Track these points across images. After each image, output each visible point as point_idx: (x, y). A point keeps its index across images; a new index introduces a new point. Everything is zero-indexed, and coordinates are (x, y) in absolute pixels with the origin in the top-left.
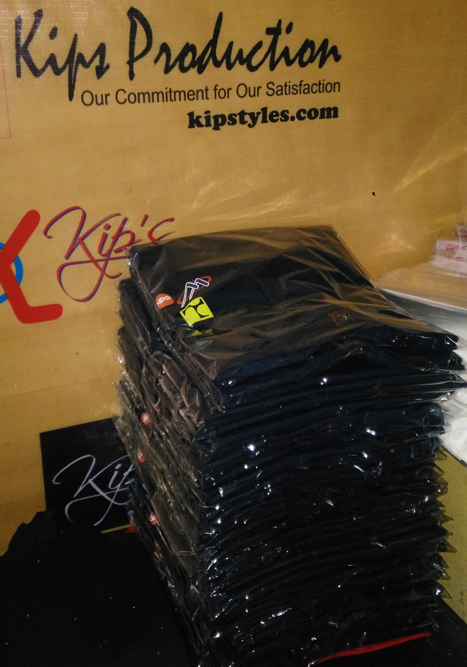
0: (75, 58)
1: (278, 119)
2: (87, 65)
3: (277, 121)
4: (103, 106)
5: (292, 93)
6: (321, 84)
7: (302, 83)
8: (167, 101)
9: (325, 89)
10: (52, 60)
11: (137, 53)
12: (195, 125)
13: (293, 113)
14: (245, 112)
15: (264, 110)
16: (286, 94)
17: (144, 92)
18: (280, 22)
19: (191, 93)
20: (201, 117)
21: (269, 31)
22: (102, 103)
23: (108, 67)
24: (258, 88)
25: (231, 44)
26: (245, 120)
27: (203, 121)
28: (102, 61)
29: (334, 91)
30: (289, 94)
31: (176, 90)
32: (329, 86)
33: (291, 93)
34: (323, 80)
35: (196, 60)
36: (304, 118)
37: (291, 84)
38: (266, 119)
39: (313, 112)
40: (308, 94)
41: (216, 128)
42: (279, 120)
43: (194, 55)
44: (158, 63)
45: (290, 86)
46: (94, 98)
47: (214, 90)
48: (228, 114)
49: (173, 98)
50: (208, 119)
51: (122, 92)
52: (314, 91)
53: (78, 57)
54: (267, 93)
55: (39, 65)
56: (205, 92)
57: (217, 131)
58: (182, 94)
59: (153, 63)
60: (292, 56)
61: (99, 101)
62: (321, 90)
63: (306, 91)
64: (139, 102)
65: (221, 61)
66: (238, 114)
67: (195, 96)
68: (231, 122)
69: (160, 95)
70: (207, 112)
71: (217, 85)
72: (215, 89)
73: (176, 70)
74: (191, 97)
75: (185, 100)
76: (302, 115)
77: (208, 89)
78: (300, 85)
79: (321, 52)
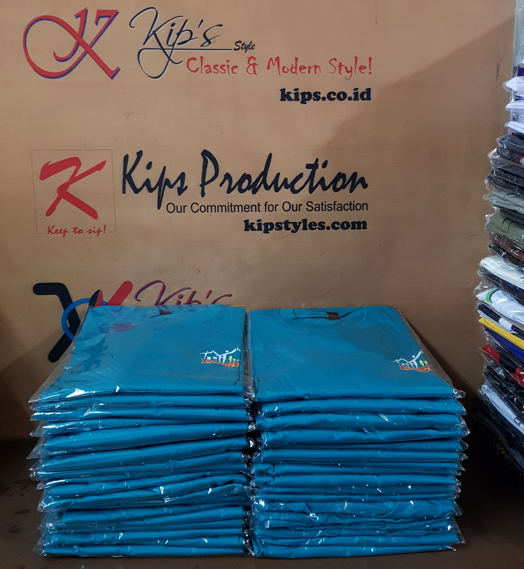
0: (164, 182)
2: (171, 187)
4: (182, 213)
5: (328, 209)
6: (352, 204)
7: (336, 203)
8: (228, 212)
9: (355, 208)
10: (147, 183)
11: (208, 179)
12: (249, 229)
13: (328, 224)
14: (289, 221)
15: (305, 221)
16: (323, 210)
17: (212, 206)
18: (317, 160)
19: (247, 207)
20: (254, 223)
21: (308, 166)
23: (186, 187)
24: (300, 205)
25: (278, 174)
26: (289, 227)
27: (256, 226)
28: (182, 183)
29: (363, 210)
30: (325, 210)
31: (235, 205)
32: (358, 206)
34: (354, 201)
35: (251, 184)
36: (339, 228)
37: (327, 204)
38: (306, 227)
39: (345, 225)
40: (341, 211)
41: (266, 232)
42: (317, 229)
43: (250, 181)
44: (222, 186)
45: (325, 205)
47: (265, 205)
48: (276, 223)
49: (233, 210)
50: (260, 225)
51: (196, 204)
52: (346, 208)
53: (165, 181)
54: (307, 209)
55: (138, 186)
56: (257, 207)
57: (267, 234)
58: (240, 207)
59: (219, 186)
60: (327, 184)
61: (179, 210)
62: (352, 208)
63: (339, 209)
64: (208, 212)
65: (270, 186)
66: (283, 223)
67: (250, 209)
68: (278, 228)
69: (224, 207)
70: (259, 221)
71: (267, 202)
73: (236, 191)
74: (247, 210)
75: (242, 211)
76: (336, 225)
77: (260, 204)
78: (334, 204)
79: (351, 181)
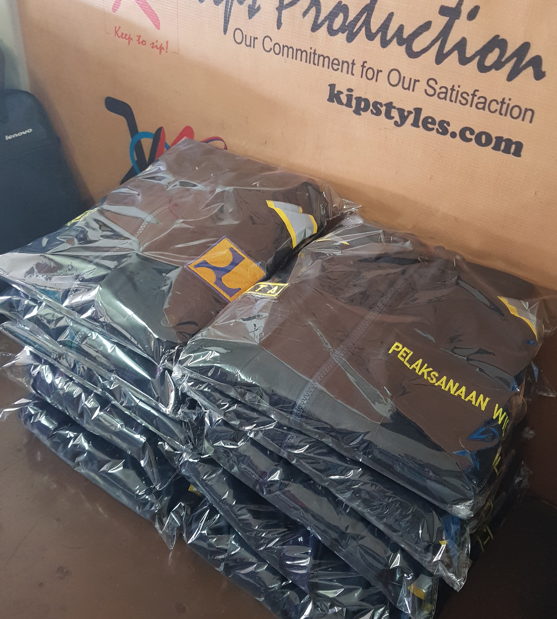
1: (433, 129)
2: (241, 2)
3: (432, 130)
4: (250, 48)
5: (460, 101)
6: (505, 103)
7: (477, 93)
8: (310, 63)
9: (509, 111)
12: (335, 100)
13: (455, 127)
14: (394, 105)
15: (418, 111)
16: (451, 101)
17: (289, 47)
18: (461, 2)
19: (336, 62)
20: (342, 93)
21: (444, 11)
22: (250, 46)
23: (259, 8)
24: (416, 81)
25: (391, 15)
26: (392, 115)
27: (344, 99)
29: (523, 120)
30: (456, 102)
31: (320, 54)
32: (516, 110)
33: (458, 101)
34: (510, 99)
35: (347, 24)
36: (470, 140)
37: (461, 90)
38: (418, 123)
39: (484, 137)
40: (482, 110)
41: (357, 111)
42: (435, 131)
43: (346, 17)
45: (458, 91)
46: (244, 37)
48: (374, 101)
49: (316, 62)
50: (350, 97)
51: (269, 39)
52: (493, 110)
54: (426, 90)
56: (351, 66)
57: (358, 116)
58: (327, 59)
59: (302, 16)
60: (469, 53)
61: (248, 42)
62: (503, 111)
63: (480, 106)
64: (283, 56)
65: (375, 33)
66: (385, 105)
67: (340, 67)
68: (375, 112)
69: (304, 53)
70: (350, 90)
71: (366, 62)
72: (363, 66)
73: (323, 30)
74: (335, 67)
75: (328, 68)
76: (468, 134)
77: (355, 62)
78: (474, 95)
79: (515, 59)
